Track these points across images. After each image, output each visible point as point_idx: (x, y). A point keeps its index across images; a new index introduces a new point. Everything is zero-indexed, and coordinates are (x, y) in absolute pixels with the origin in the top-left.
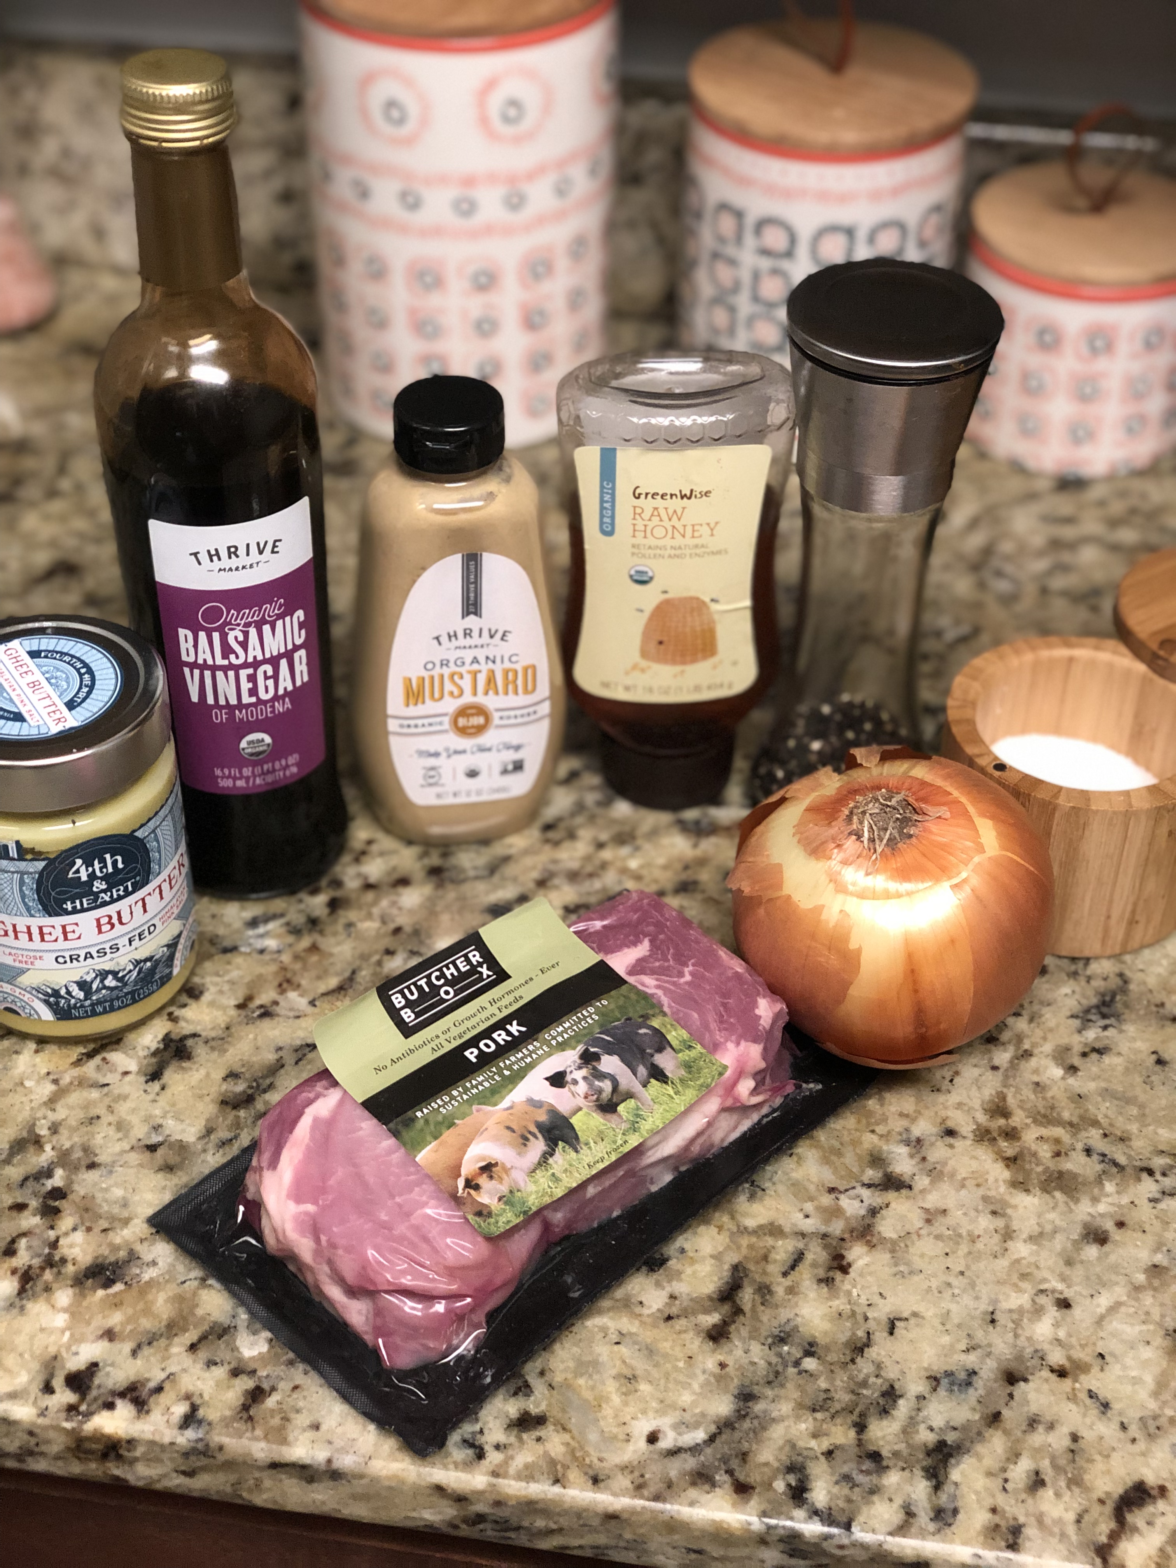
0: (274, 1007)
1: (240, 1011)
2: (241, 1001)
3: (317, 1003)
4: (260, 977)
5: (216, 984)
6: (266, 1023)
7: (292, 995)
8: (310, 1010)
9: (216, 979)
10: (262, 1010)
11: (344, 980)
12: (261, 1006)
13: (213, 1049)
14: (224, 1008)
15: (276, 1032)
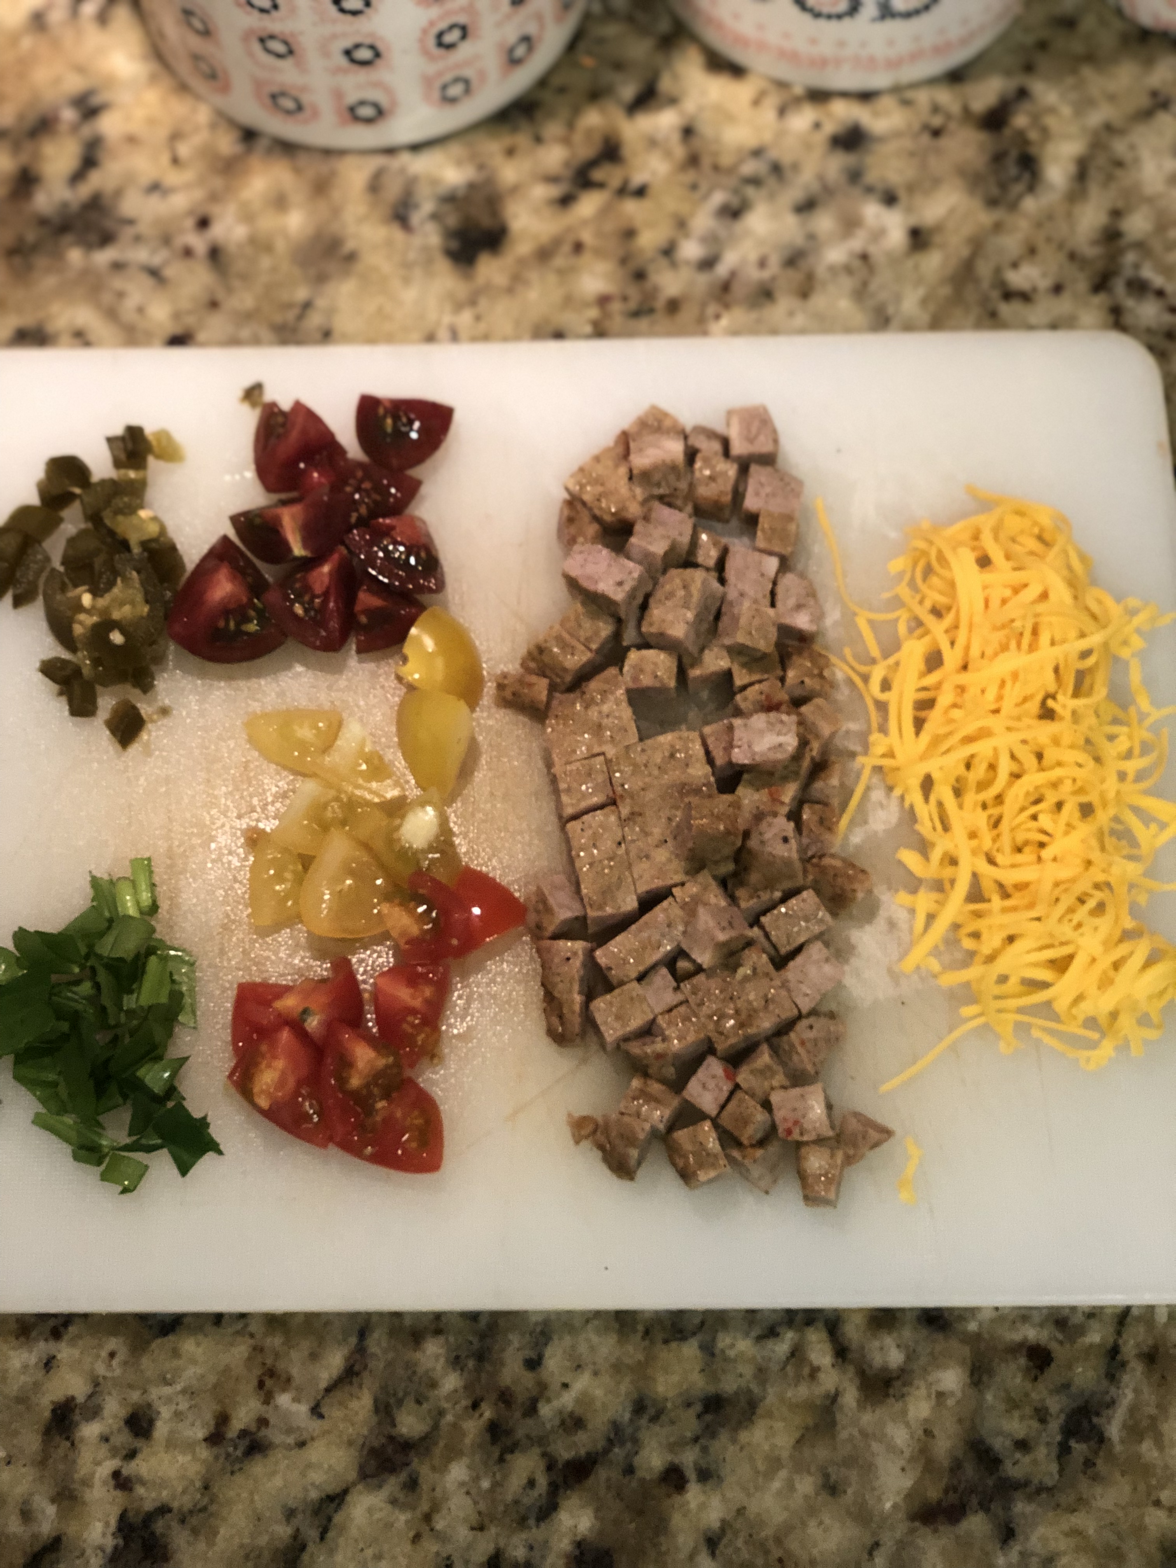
0: (264, 1432)
1: (215, 1450)
2: (212, 1428)
3: (324, 1410)
4: (227, 1370)
5: (169, 1400)
6: (258, 1467)
7: (284, 1400)
8: (315, 1426)
9: (167, 1390)
10: (246, 1442)
11: (352, 1353)
12: (244, 1433)
13: (195, 1532)
14: (189, 1446)
15: (278, 1481)
